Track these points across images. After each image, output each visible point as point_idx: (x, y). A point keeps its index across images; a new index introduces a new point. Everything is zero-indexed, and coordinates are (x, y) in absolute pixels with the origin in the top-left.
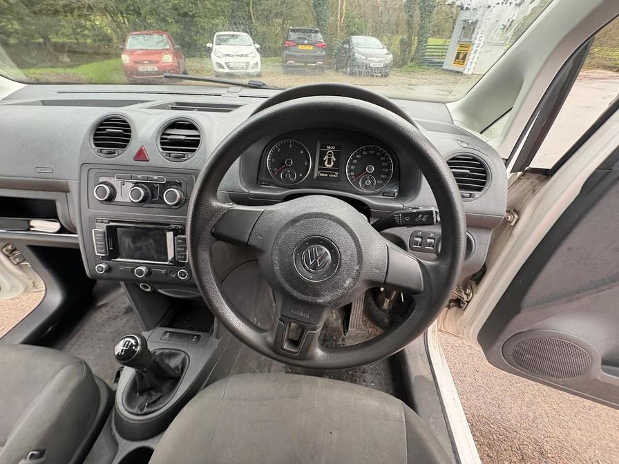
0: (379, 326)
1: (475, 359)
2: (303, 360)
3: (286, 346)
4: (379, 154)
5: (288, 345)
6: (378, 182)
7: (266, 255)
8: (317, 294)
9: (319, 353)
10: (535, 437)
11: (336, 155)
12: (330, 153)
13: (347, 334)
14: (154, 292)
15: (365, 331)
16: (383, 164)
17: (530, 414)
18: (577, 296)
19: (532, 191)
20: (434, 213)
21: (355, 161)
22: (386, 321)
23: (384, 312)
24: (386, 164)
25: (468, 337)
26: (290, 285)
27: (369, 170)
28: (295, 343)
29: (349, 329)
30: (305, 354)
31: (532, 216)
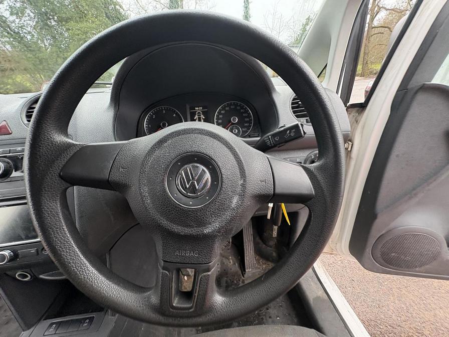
0: (270, 261)
1: (348, 271)
2: (199, 315)
3: (176, 302)
4: (238, 108)
5: (179, 300)
6: (243, 129)
7: (133, 189)
8: (202, 223)
9: (218, 299)
10: (414, 325)
11: (204, 113)
12: (199, 113)
13: (246, 276)
14: (35, 279)
15: (259, 268)
16: (244, 115)
17: (403, 306)
18: (414, 192)
19: (355, 122)
20: (300, 126)
21: (221, 116)
22: (274, 254)
23: (271, 247)
24: (246, 115)
25: (342, 251)
26: (168, 219)
27: (233, 120)
28: (188, 296)
29: (247, 271)
30: (203, 307)
31: (361, 140)
